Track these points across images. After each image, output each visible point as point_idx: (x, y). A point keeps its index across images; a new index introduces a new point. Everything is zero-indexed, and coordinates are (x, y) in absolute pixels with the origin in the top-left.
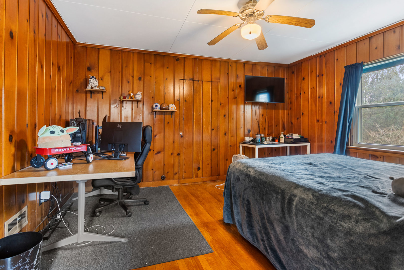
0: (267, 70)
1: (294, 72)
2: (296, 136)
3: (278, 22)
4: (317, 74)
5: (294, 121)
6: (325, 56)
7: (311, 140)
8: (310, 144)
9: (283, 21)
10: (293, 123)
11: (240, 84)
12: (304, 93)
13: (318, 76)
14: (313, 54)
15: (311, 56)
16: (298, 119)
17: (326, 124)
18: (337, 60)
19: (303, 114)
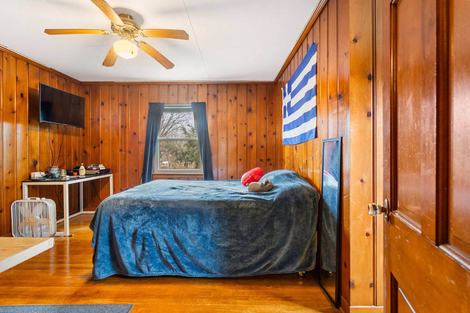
0: (58, 81)
1: (89, 93)
2: (102, 167)
3: (147, 52)
4: (120, 102)
5: (89, 149)
6: (128, 87)
7: (112, 171)
8: (112, 174)
9: (152, 53)
10: (87, 152)
11: (22, 92)
12: (103, 119)
13: (121, 105)
14: (116, 81)
15: (113, 82)
16: (95, 147)
17: (130, 154)
18: (141, 94)
19: (102, 142)
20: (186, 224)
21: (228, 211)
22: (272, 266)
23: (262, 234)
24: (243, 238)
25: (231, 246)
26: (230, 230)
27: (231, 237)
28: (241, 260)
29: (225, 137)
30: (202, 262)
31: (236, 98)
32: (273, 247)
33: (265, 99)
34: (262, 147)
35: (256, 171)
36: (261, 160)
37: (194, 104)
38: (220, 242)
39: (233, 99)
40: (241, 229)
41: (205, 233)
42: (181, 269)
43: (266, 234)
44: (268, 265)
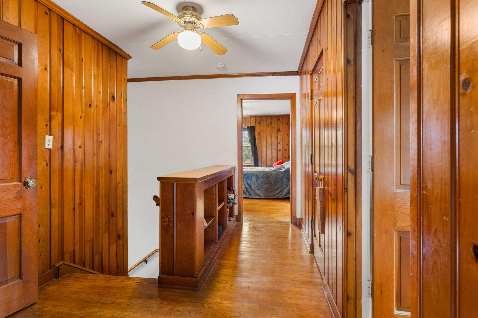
20: (252, 179)
21: (267, 175)
22: (282, 195)
23: (279, 183)
24: (272, 184)
25: (268, 187)
26: (267, 181)
27: (268, 184)
28: (272, 192)
29: (265, 146)
30: (258, 192)
31: (271, 124)
32: (283, 188)
33: (287, 124)
34: (286, 150)
35: (280, 162)
36: (285, 158)
37: (248, 127)
38: (264, 185)
39: (269, 124)
40: (271, 181)
41: (258, 182)
42: (250, 195)
43: (280, 183)
44: (281, 194)
